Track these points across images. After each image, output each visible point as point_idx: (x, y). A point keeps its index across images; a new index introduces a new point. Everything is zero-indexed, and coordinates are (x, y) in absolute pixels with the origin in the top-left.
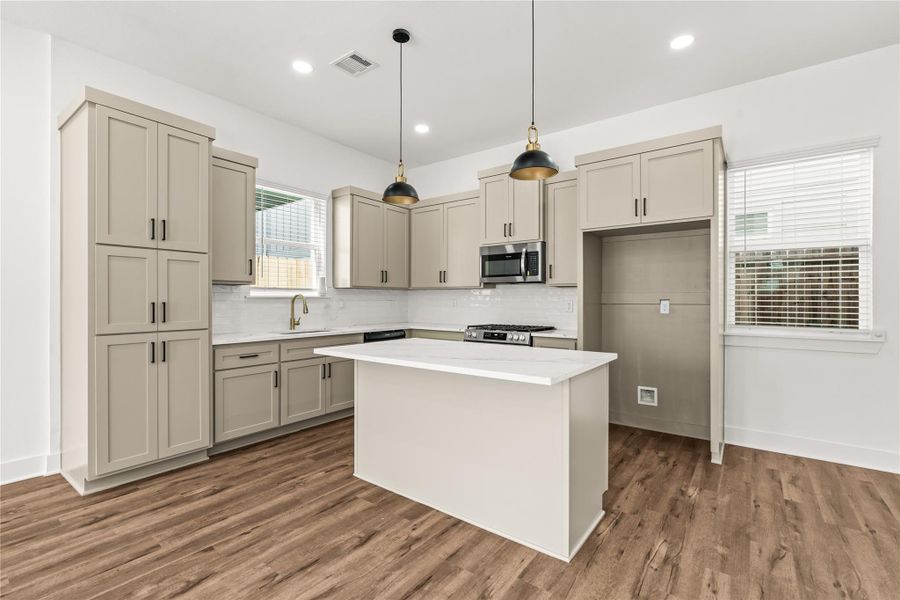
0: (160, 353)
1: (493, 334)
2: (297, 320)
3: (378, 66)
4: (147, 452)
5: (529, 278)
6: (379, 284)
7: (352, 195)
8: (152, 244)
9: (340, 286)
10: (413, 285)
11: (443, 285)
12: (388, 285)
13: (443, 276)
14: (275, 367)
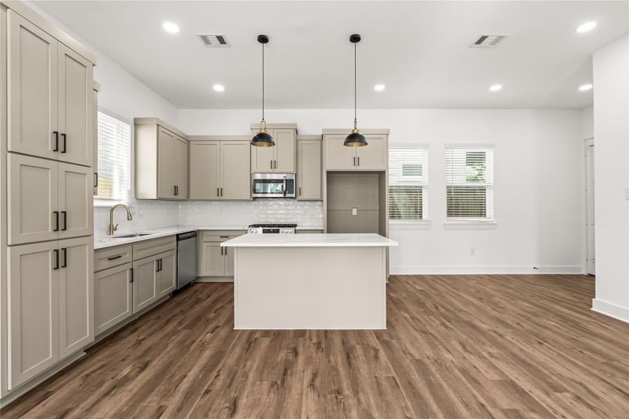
0: (61, 259)
1: (269, 230)
2: (115, 226)
3: (230, 46)
4: (51, 356)
5: (288, 195)
6: (172, 197)
7: (158, 125)
8: (54, 155)
9: (140, 197)
10: (192, 197)
11: (220, 198)
12: (178, 197)
13: (220, 192)
14: (129, 266)
